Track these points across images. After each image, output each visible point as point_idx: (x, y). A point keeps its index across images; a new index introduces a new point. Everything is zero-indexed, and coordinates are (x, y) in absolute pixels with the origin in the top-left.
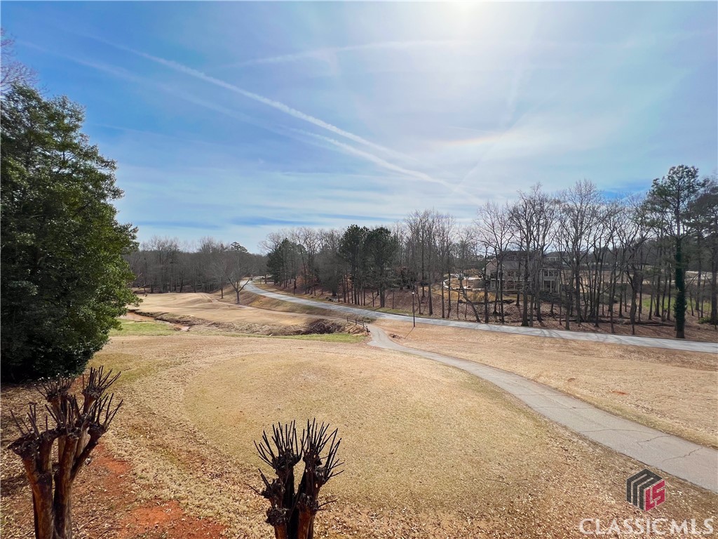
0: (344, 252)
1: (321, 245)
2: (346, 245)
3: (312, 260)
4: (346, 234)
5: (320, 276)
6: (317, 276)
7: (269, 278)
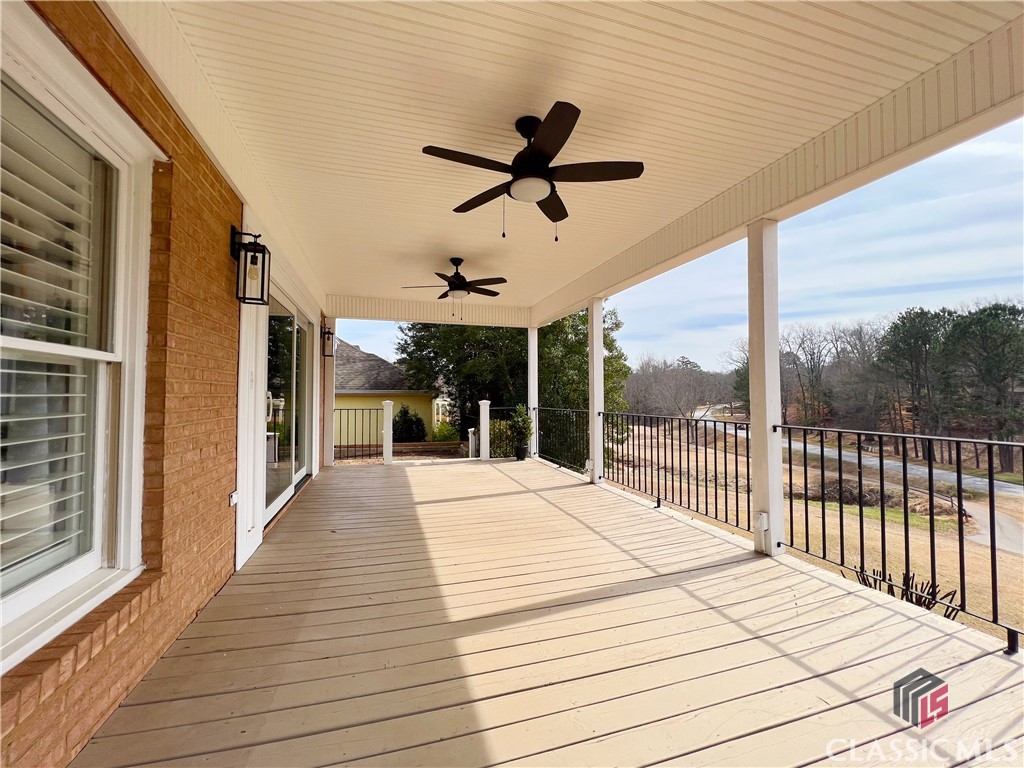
0: (888, 359)
1: (834, 350)
2: (895, 347)
3: (818, 378)
4: (895, 328)
5: (835, 405)
6: (828, 404)
7: (736, 408)
